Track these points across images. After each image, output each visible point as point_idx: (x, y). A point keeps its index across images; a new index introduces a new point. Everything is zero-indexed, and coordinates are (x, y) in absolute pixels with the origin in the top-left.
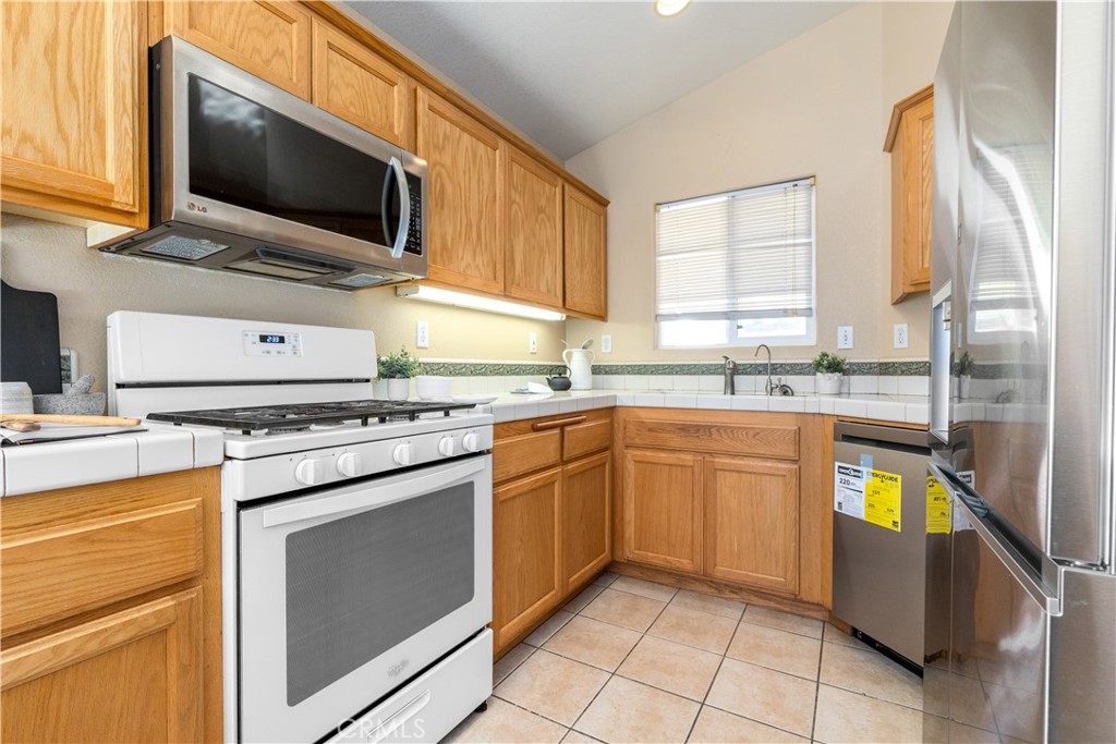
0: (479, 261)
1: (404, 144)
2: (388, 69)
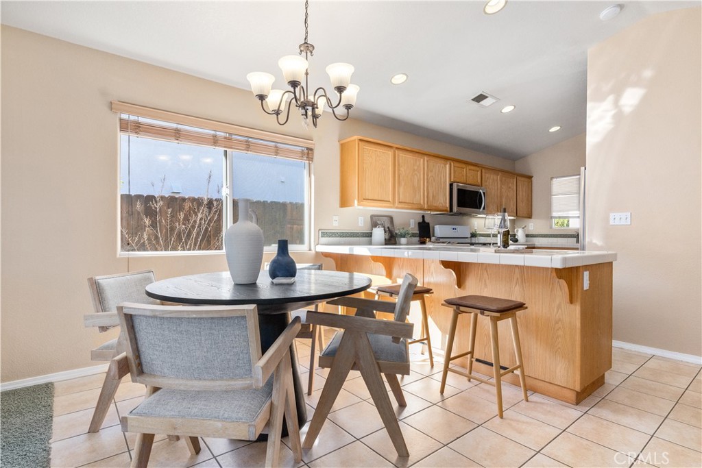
1: (480, 184)
2: (478, 169)
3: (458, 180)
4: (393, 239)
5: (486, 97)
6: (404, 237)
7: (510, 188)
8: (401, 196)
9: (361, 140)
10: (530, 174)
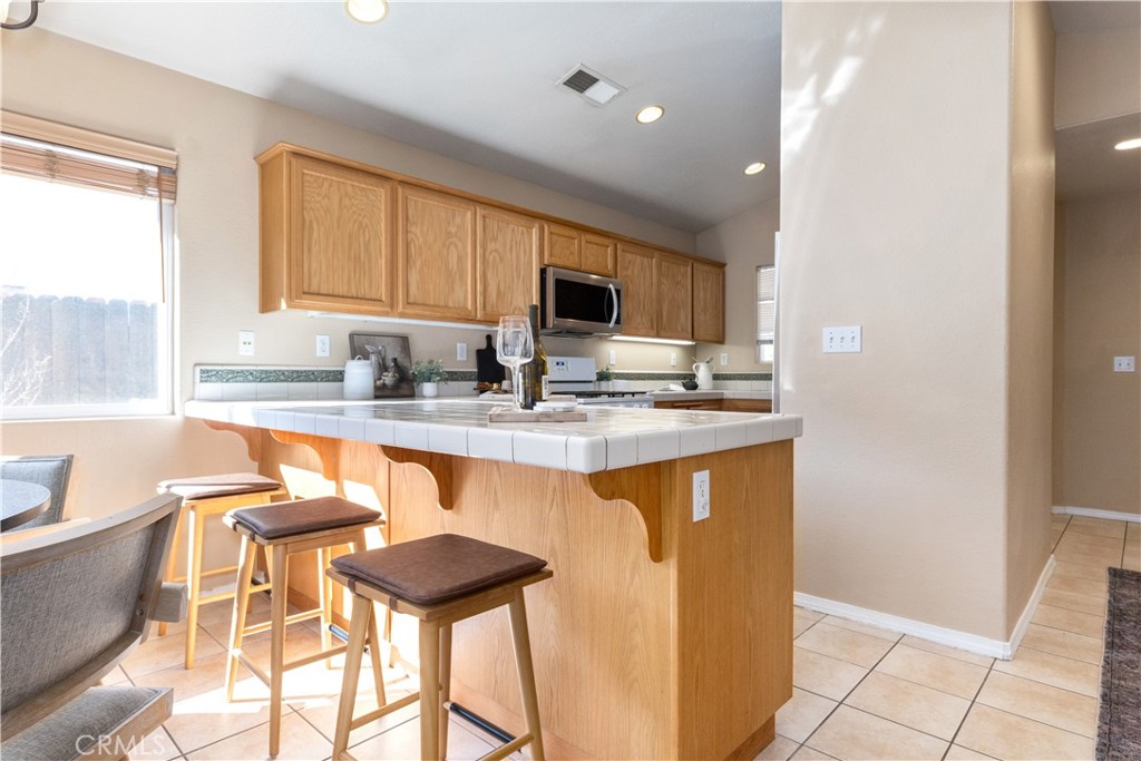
0: (644, 320)
1: (612, 273)
2: (606, 241)
3: (559, 262)
4: (404, 385)
5: (593, 81)
6: (429, 381)
7: (678, 284)
8: (413, 289)
9: (296, 154)
10: (721, 261)
